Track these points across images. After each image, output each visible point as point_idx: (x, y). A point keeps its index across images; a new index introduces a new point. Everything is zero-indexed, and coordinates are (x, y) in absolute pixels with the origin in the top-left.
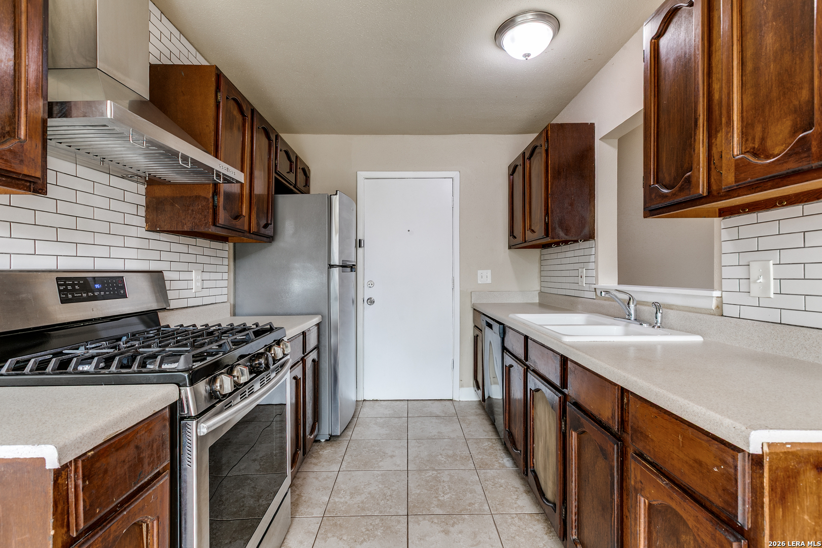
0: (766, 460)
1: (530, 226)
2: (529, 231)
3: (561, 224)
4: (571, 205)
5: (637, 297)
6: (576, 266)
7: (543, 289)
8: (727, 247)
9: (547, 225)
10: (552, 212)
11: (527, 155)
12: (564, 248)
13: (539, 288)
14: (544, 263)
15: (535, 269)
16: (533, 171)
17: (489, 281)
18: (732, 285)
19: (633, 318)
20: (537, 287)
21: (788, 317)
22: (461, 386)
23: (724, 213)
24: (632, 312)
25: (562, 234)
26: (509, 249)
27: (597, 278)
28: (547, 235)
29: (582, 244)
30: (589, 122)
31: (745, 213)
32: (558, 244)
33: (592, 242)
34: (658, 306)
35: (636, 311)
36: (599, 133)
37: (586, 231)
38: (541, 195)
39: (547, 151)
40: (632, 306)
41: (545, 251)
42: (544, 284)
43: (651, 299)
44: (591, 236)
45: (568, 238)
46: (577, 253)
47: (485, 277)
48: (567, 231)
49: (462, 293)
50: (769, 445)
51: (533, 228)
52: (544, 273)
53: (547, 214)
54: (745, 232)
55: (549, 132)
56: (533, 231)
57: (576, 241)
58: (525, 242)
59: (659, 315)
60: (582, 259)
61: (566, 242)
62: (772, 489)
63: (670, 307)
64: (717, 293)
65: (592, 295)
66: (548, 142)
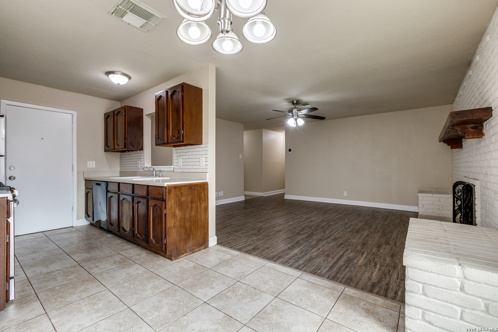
0: (167, 187)
1: (117, 143)
2: (117, 145)
3: (131, 144)
4: (135, 137)
5: (156, 169)
6: (137, 160)
7: (122, 170)
8: (175, 155)
9: (125, 144)
10: (127, 139)
11: (116, 113)
12: (131, 153)
13: (120, 170)
14: (122, 159)
15: (118, 161)
16: (118, 121)
17: (94, 166)
18: (175, 164)
19: (154, 175)
20: (119, 169)
21: (184, 171)
22: (78, 219)
23: (174, 146)
24: (154, 173)
25: (131, 148)
26: (104, 152)
27: (144, 164)
28: (125, 147)
29: (138, 152)
30: (141, 108)
31: (177, 147)
32: (129, 151)
33: (142, 151)
34: (160, 171)
35: (155, 173)
36: (145, 113)
37: (140, 147)
38: (123, 131)
39: (125, 115)
40: (154, 172)
41: (123, 154)
42: (122, 168)
43: (158, 169)
44: (142, 149)
45: (133, 149)
46: (137, 155)
47: (91, 164)
48: (133, 147)
49: (78, 173)
50: (168, 185)
51: (118, 144)
52: (122, 163)
53: (125, 139)
54: (178, 151)
55: (126, 109)
56: (118, 145)
57: (137, 151)
58: (114, 149)
59: (161, 173)
60: (139, 157)
61: (133, 151)
62: (168, 192)
63: (164, 171)
64: (173, 166)
65: (142, 170)
66: (125, 112)
